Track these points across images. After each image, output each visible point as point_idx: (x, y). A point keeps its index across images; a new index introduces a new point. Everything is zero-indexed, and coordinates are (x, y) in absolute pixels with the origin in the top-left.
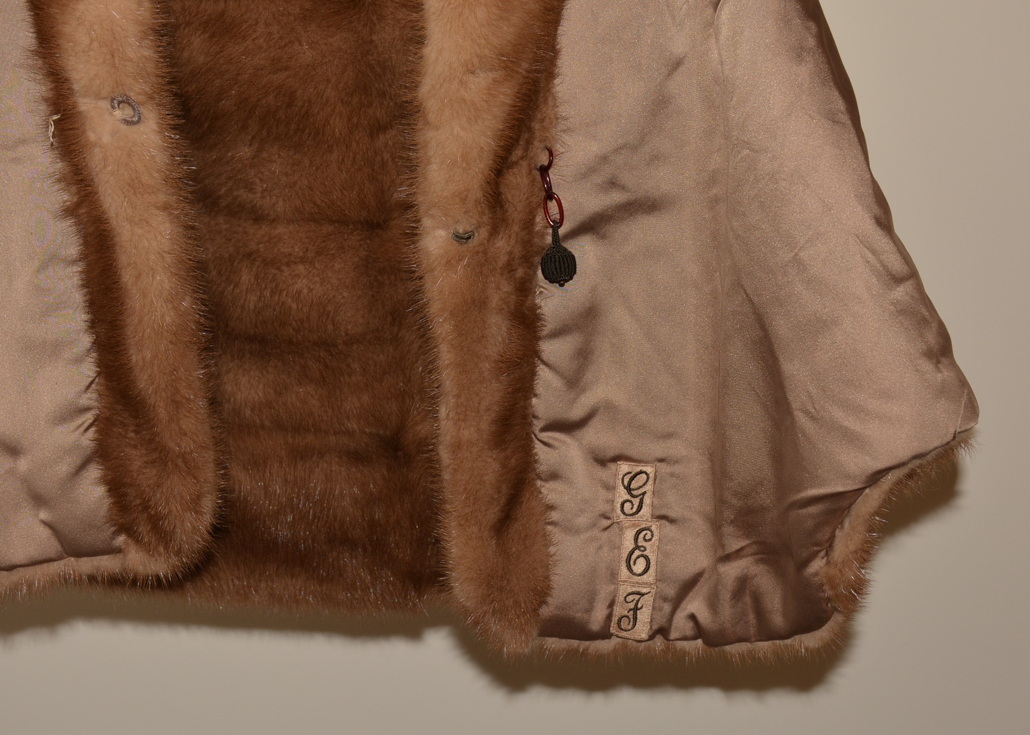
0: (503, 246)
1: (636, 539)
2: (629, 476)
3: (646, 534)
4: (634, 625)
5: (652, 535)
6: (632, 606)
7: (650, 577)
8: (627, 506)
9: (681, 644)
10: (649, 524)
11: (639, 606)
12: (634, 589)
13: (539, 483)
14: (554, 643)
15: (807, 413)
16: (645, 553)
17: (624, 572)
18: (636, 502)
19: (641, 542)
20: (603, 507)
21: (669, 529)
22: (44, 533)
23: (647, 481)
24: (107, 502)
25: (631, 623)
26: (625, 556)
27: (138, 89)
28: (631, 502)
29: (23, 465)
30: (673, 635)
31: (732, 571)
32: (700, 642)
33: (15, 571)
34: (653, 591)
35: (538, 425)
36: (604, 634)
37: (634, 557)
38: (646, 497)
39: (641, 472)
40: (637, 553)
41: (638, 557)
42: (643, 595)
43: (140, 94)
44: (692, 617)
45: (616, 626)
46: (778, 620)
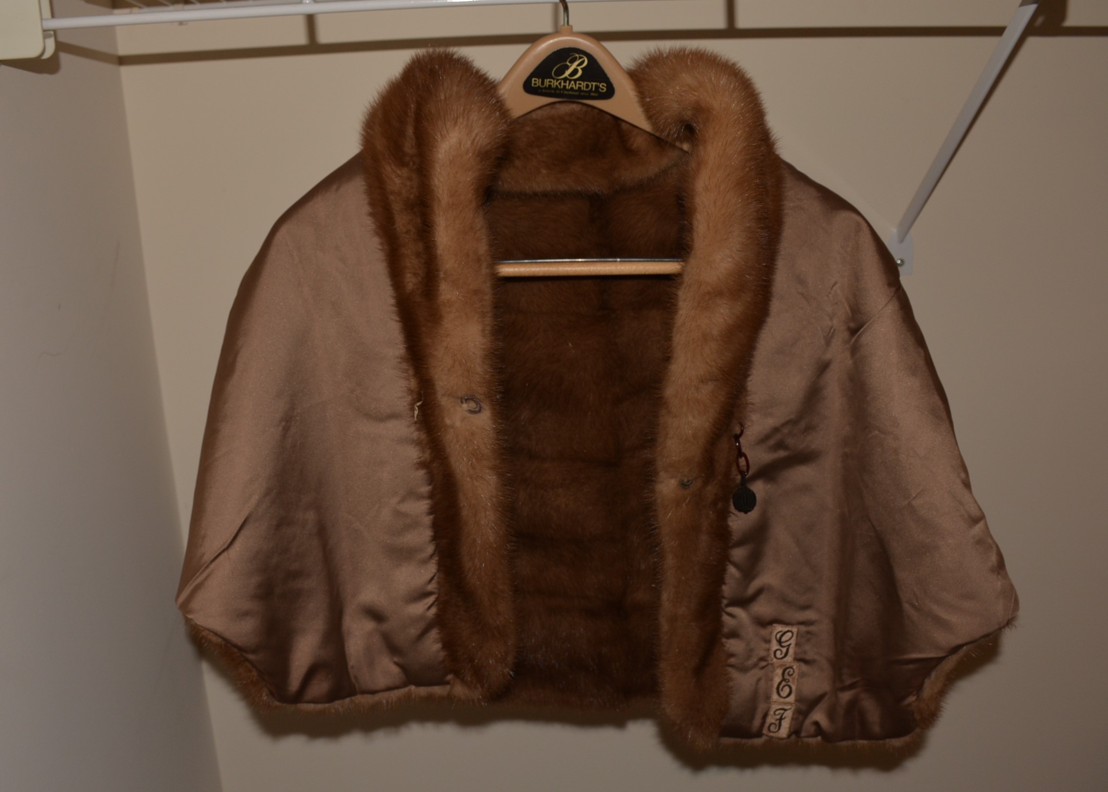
0: (711, 490)
1: (783, 674)
2: (780, 634)
3: (789, 671)
4: (779, 729)
5: (794, 672)
6: (778, 717)
7: (792, 699)
8: (778, 653)
9: (806, 740)
10: (792, 664)
11: (783, 717)
12: (780, 707)
13: (724, 640)
14: (727, 741)
15: (913, 606)
16: (789, 683)
17: (775, 697)
18: (784, 650)
19: (786, 677)
20: (762, 653)
21: (804, 667)
22: (395, 670)
23: (792, 637)
24: (442, 654)
25: (777, 728)
26: (775, 685)
27: (480, 391)
28: (781, 650)
29: (385, 627)
30: (803, 734)
31: (845, 697)
32: (819, 738)
33: (377, 695)
34: (793, 708)
35: (725, 602)
36: (759, 734)
37: (781, 686)
38: (791, 646)
39: (788, 631)
40: (784, 683)
41: (784, 686)
42: (785, 710)
43: (481, 394)
44: (816, 724)
45: (767, 729)
46: (877, 729)
